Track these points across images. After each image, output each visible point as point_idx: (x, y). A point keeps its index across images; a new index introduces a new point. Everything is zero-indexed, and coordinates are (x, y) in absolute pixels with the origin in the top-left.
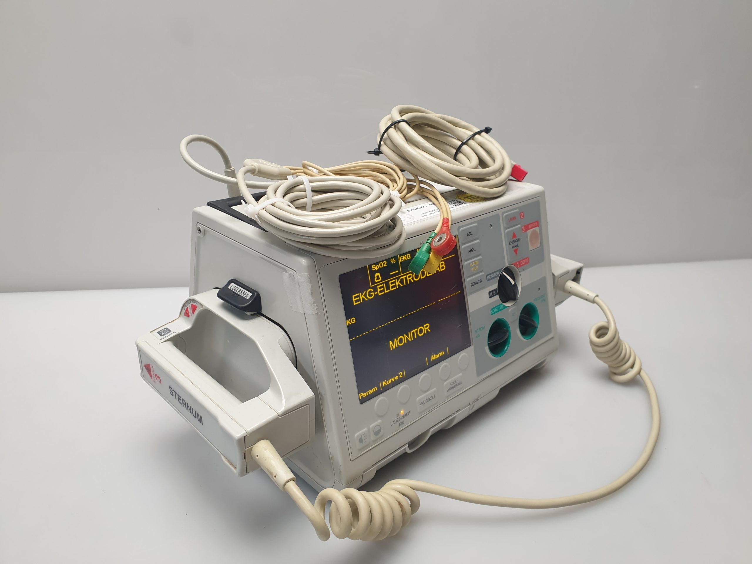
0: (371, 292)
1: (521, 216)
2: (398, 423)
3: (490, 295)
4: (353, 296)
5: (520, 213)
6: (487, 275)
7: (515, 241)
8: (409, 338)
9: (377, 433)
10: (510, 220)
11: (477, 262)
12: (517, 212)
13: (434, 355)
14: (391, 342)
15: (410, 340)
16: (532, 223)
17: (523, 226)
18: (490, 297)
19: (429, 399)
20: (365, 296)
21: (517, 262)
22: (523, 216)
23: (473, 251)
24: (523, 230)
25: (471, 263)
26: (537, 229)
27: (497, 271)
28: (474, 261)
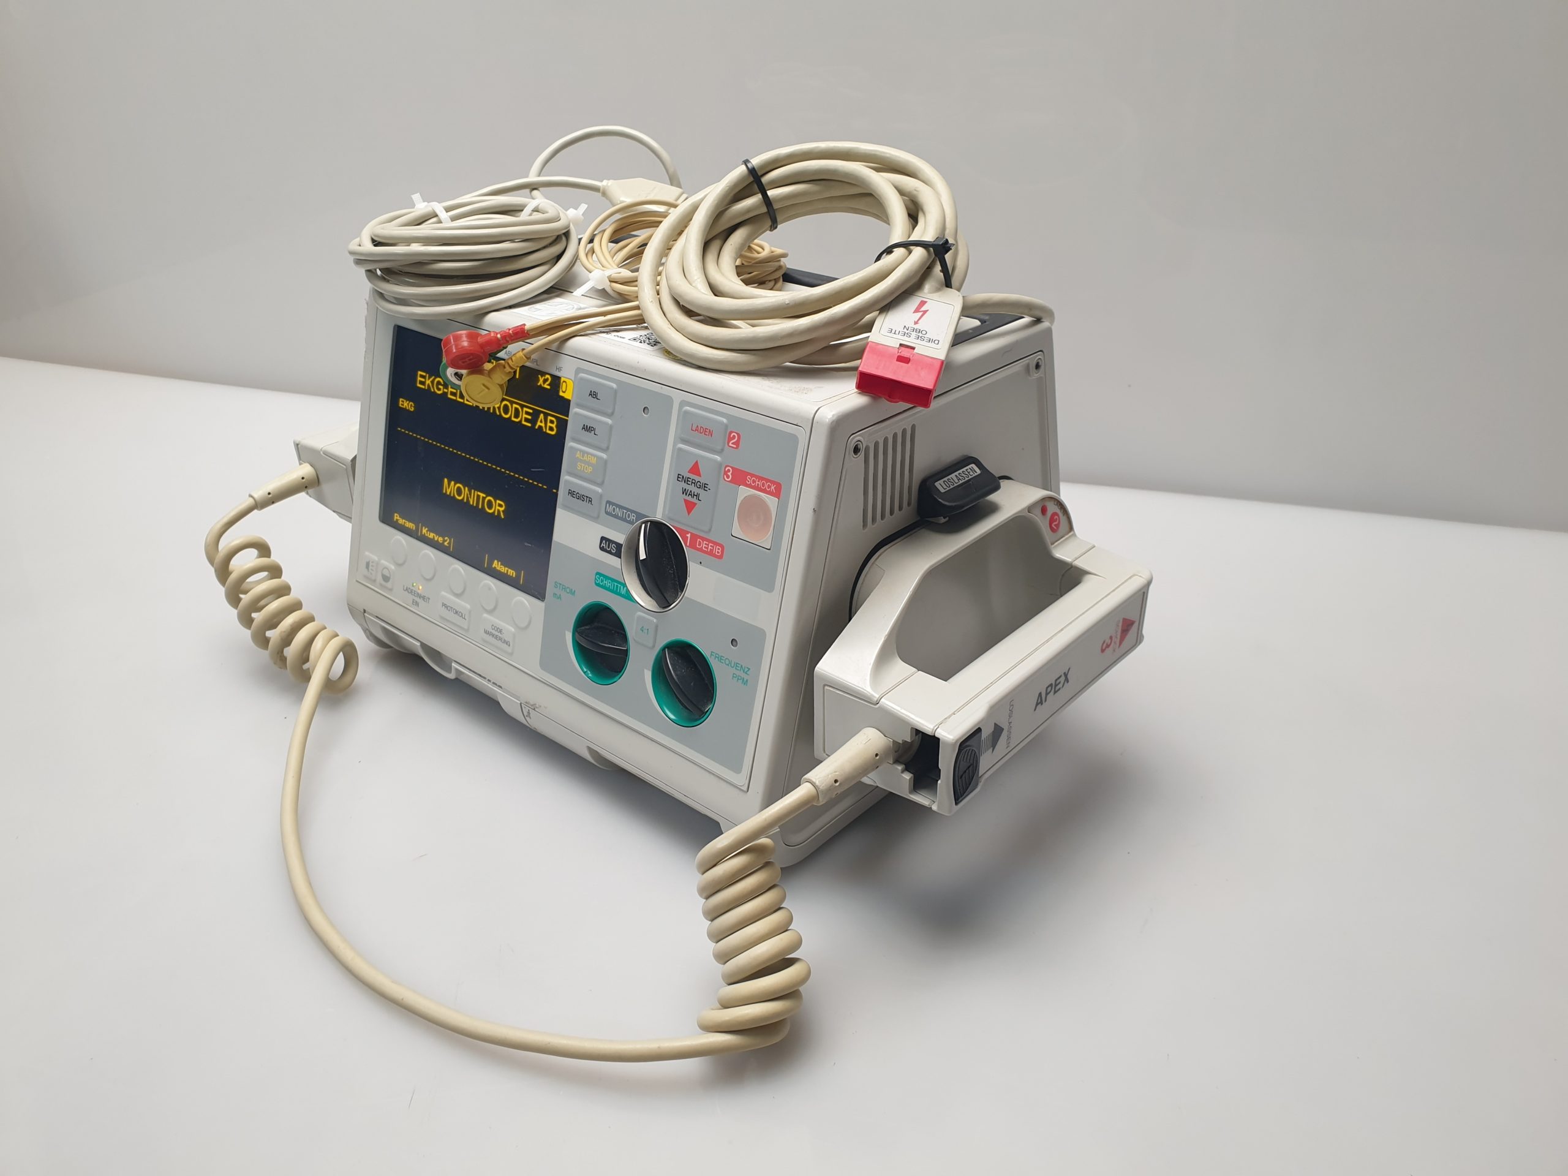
0: (439, 383)
1: (730, 439)
2: (411, 597)
3: (602, 545)
4: (420, 373)
5: (731, 432)
6: (609, 502)
7: (694, 483)
8: (471, 497)
9: (386, 579)
10: (694, 428)
11: (594, 461)
12: (722, 423)
13: (500, 563)
14: (446, 480)
15: (471, 503)
16: (760, 478)
17: (731, 467)
18: (602, 549)
19: (456, 612)
20: (432, 382)
21: (688, 532)
22: (737, 443)
23: (593, 432)
24: (728, 477)
25: (581, 451)
26: (771, 501)
27: (632, 511)
28: (588, 453)
